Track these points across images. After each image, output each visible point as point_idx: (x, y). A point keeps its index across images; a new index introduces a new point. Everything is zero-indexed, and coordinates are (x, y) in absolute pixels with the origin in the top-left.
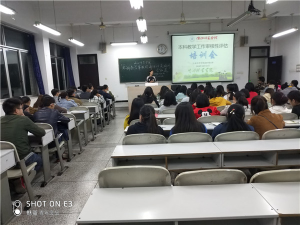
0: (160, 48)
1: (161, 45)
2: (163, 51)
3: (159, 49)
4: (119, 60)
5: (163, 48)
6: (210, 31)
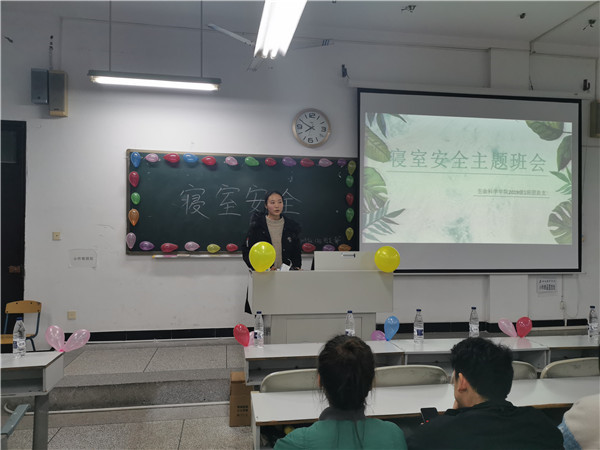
1: (311, 113)
2: (317, 137)
3: (299, 127)
4: (130, 153)
5: (317, 124)
6: (489, 86)
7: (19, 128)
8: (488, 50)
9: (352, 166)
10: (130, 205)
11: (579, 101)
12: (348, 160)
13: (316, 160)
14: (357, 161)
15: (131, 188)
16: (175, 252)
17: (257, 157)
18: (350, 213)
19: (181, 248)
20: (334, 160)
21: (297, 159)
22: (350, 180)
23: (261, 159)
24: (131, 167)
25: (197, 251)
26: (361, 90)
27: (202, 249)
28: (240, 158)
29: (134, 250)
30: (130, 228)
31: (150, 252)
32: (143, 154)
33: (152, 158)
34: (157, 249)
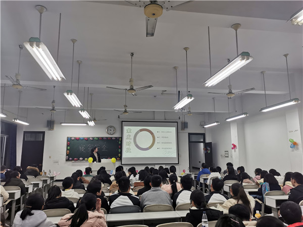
1: (111, 127)
2: (112, 132)
3: (108, 130)
4: (68, 138)
5: (112, 129)
6: (154, 119)
7: (43, 133)
9: (120, 139)
10: (67, 149)
11: (177, 122)
12: (119, 138)
13: (111, 138)
14: (122, 138)
15: (68, 146)
16: (77, 160)
17: (97, 138)
18: (120, 150)
19: (79, 160)
20: (116, 138)
21: (107, 138)
22: (120, 142)
23: (98, 138)
24: (68, 141)
25: (82, 160)
26: (122, 121)
27: (84, 160)
28: (93, 138)
29: (67, 160)
30: (67, 155)
31: (71, 160)
32: (71, 138)
33: (73, 139)
34: (73, 160)
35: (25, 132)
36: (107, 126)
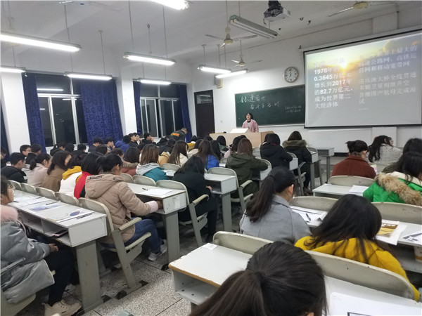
0: (288, 73)
1: (290, 69)
2: (293, 78)
3: (286, 76)
5: (293, 72)
7: (211, 92)
8: (372, 19)
35: (196, 94)
36: (284, 69)
